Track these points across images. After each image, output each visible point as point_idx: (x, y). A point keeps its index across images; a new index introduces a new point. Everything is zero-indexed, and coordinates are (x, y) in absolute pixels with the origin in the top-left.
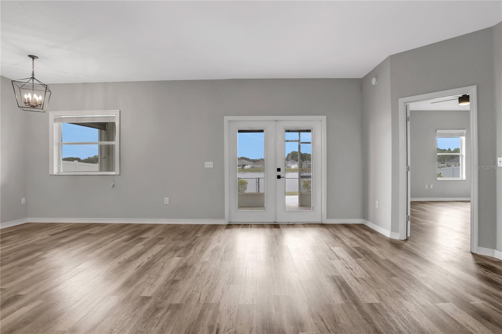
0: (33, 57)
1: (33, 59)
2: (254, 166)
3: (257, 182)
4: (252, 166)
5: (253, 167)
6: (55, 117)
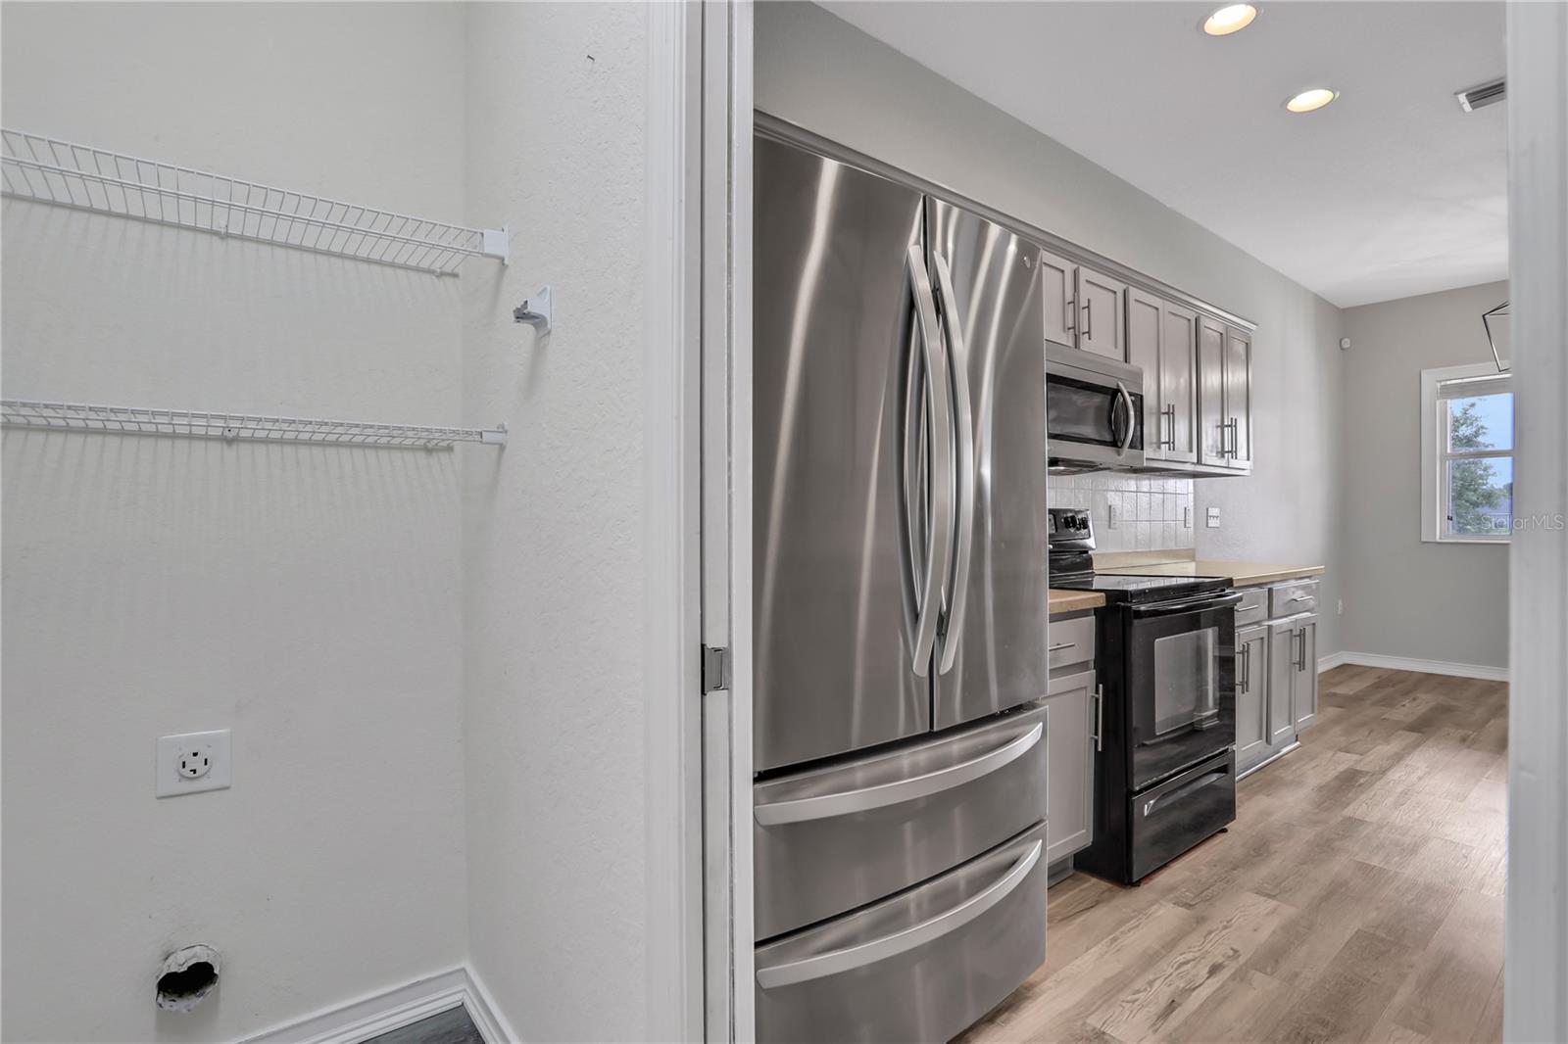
6: (1439, 385)
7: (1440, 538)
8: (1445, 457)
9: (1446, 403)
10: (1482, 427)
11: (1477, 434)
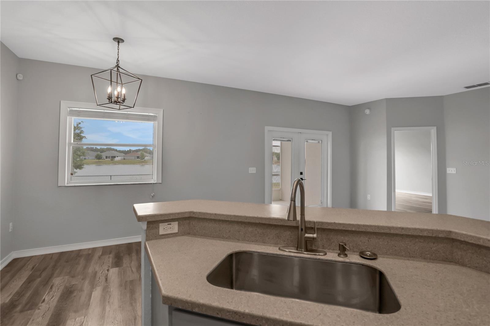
0: (119, 40)
1: (119, 42)
2: (125, 158)
4: (123, 158)
6: (69, 109)
7: (67, 184)
8: (70, 144)
9: (72, 118)
10: (82, 131)
11: (81, 133)
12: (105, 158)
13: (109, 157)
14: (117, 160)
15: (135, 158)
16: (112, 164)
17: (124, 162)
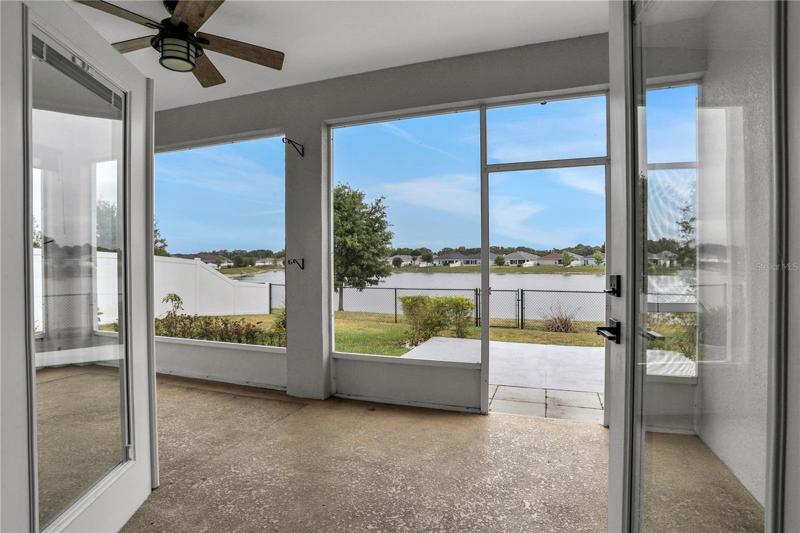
2: (541, 262)
3: (518, 300)
4: (536, 262)
5: (538, 264)
12: (509, 263)
13: (515, 262)
14: (527, 266)
15: (556, 263)
16: (519, 272)
17: (537, 270)
